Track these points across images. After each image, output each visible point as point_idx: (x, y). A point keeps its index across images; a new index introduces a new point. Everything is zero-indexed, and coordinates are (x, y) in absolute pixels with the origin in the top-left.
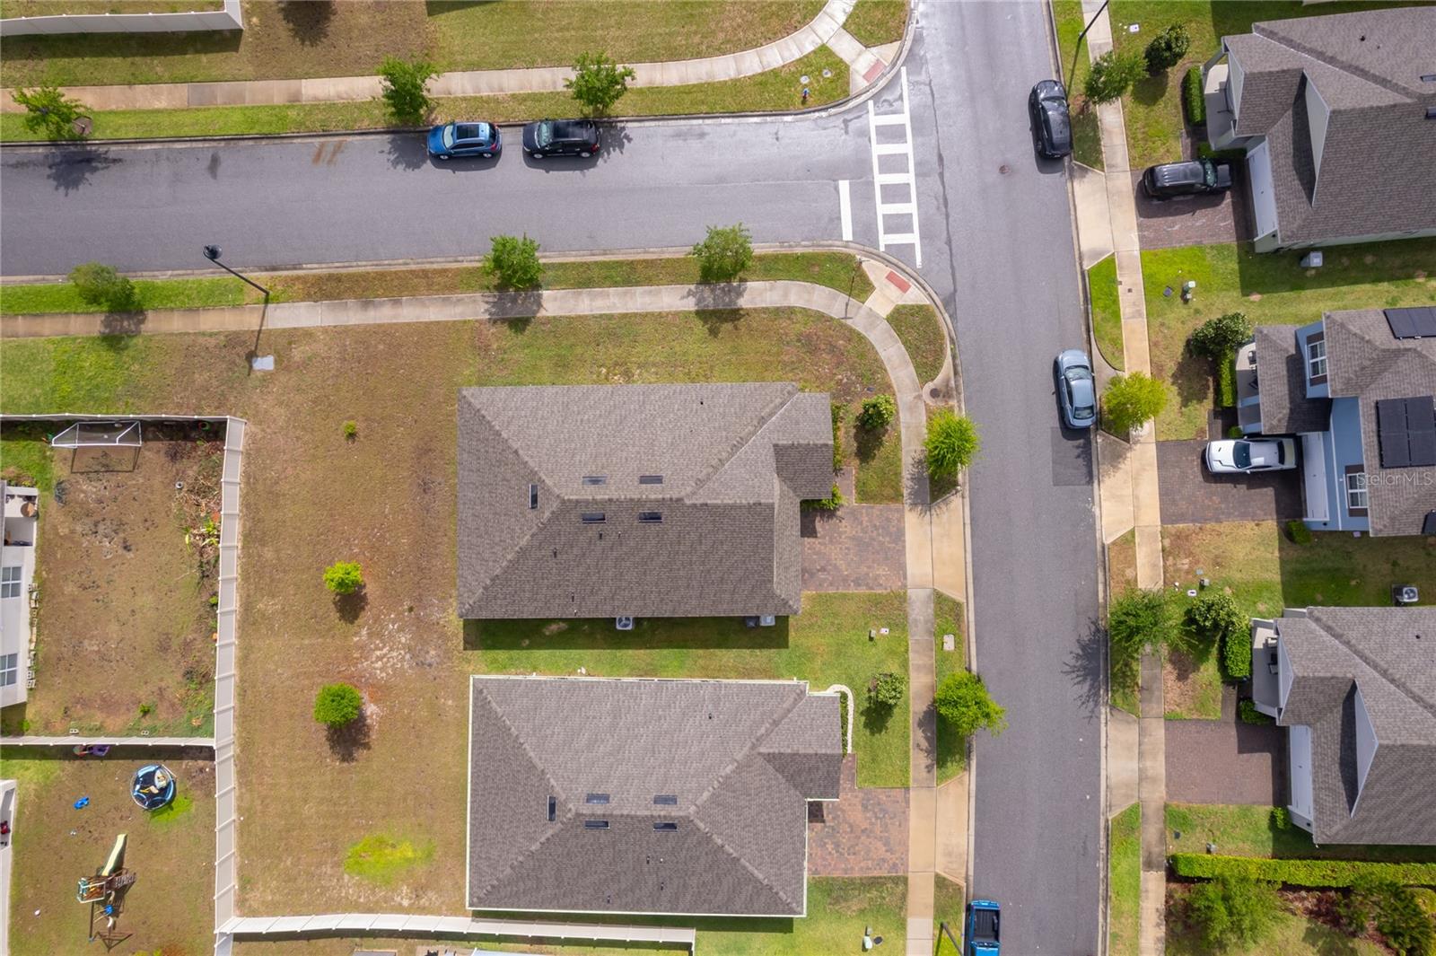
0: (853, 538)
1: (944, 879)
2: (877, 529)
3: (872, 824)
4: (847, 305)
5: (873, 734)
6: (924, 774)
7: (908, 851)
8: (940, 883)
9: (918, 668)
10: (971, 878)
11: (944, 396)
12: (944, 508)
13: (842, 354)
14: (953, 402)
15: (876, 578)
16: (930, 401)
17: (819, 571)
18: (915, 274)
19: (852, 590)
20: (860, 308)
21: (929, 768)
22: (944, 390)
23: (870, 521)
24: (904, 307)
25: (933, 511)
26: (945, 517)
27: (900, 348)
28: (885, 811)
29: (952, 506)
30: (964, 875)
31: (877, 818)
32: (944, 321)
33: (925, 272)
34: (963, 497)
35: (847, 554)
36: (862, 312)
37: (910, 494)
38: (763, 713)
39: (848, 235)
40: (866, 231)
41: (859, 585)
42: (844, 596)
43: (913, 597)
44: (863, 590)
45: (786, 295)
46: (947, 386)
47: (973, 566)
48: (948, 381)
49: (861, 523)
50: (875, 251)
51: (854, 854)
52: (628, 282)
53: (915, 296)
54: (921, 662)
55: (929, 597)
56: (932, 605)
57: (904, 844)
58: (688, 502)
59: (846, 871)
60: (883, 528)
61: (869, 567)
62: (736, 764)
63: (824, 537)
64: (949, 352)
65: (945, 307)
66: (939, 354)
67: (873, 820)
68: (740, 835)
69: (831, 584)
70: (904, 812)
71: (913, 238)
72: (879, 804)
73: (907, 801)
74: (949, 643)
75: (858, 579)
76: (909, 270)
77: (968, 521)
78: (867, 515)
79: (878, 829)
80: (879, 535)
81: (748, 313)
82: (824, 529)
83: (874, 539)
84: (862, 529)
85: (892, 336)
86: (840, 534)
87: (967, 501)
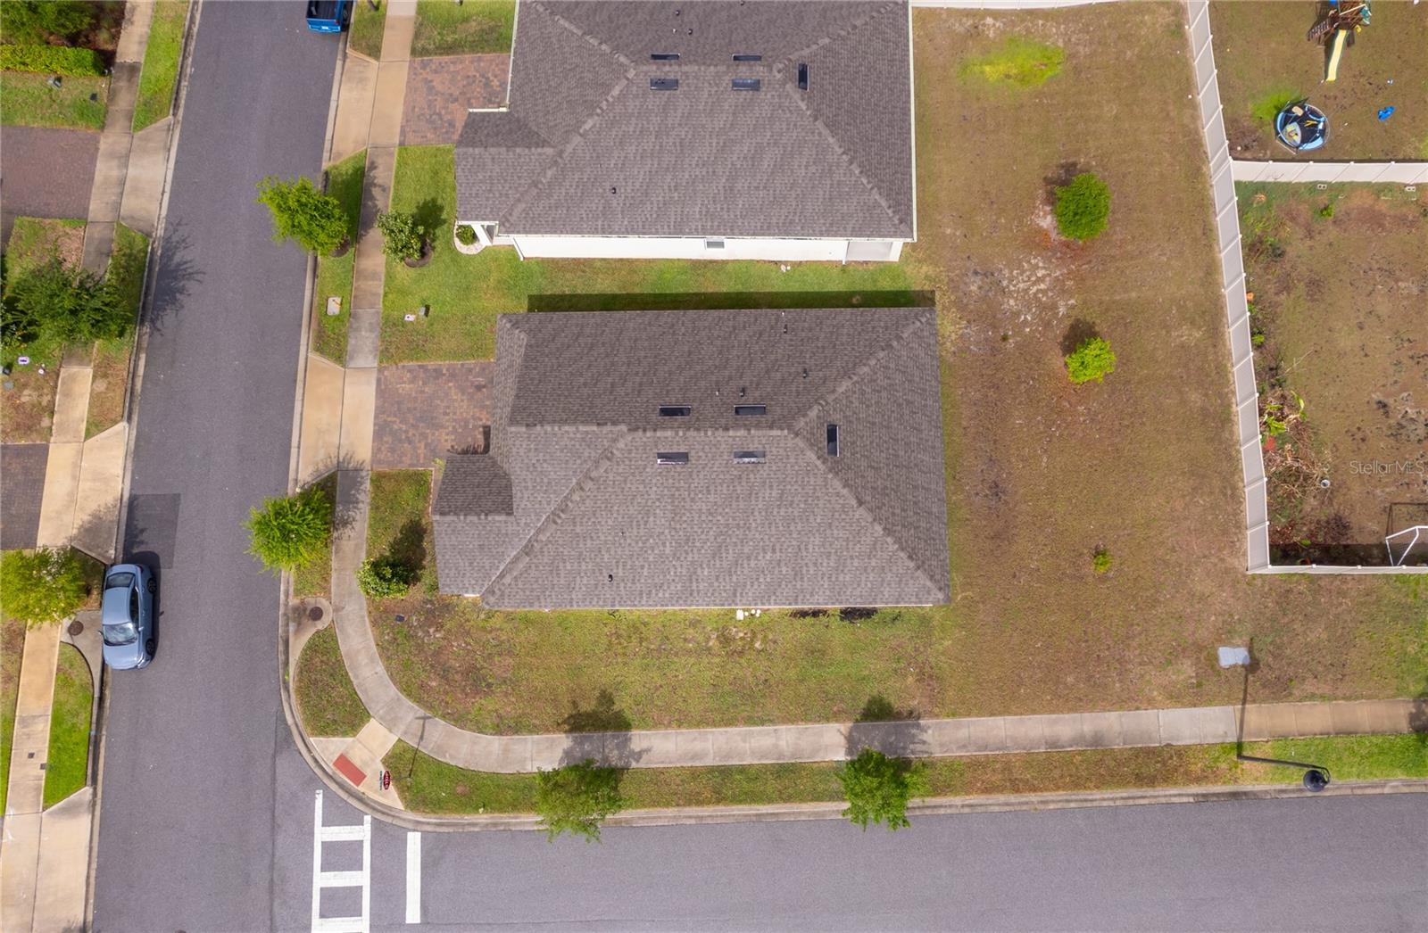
0: (439, 426)
1: (370, 55)
2: (407, 438)
3: (445, 108)
4: (422, 738)
5: (434, 201)
6: (380, 161)
7: (408, 82)
8: (374, 51)
9: (374, 276)
10: (340, 57)
11: (305, 610)
12: (321, 467)
13: (432, 666)
14: (294, 601)
15: (412, 381)
16: (323, 603)
17: (484, 387)
18: (326, 781)
19: (444, 364)
20: (405, 733)
21: (373, 166)
22: (305, 621)
23: (415, 448)
24: (345, 734)
25: (335, 462)
26: (322, 454)
27: (356, 677)
28: (430, 122)
29: (310, 470)
30: (348, 60)
31: (439, 114)
32: (293, 713)
33: (312, 782)
34: (296, 481)
35: (448, 407)
36: (402, 728)
37: (361, 484)
38: (549, 196)
39: (414, 841)
40: (388, 839)
41: (435, 370)
42: (455, 355)
43: (371, 357)
44: (431, 364)
45: (506, 751)
46: (299, 624)
47: (294, 397)
48: (297, 632)
49: (427, 445)
50: (379, 816)
51: (468, 77)
52: (725, 772)
53: (328, 748)
54: (370, 283)
55: (352, 358)
56: (349, 348)
57: (411, 88)
58: (624, 428)
59: (480, 59)
60: (400, 441)
61: (422, 392)
62: (581, 131)
63: (475, 427)
64: (292, 669)
65: (290, 734)
66: (306, 666)
67: (443, 112)
68: (582, 59)
69: (470, 370)
70: (407, 121)
71: (323, 834)
72: (435, 129)
73: (403, 133)
74: (334, 307)
75: (437, 378)
76: (333, 787)
77: (294, 451)
78: (418, 456)
79: (439, 104)
80: (406, 432)
81: (558, 726)
82: (474, 438)
83: (413, 425)
84: (426, 438)
85: (365, 692)
86: (454, 431)
87: (292, 475)
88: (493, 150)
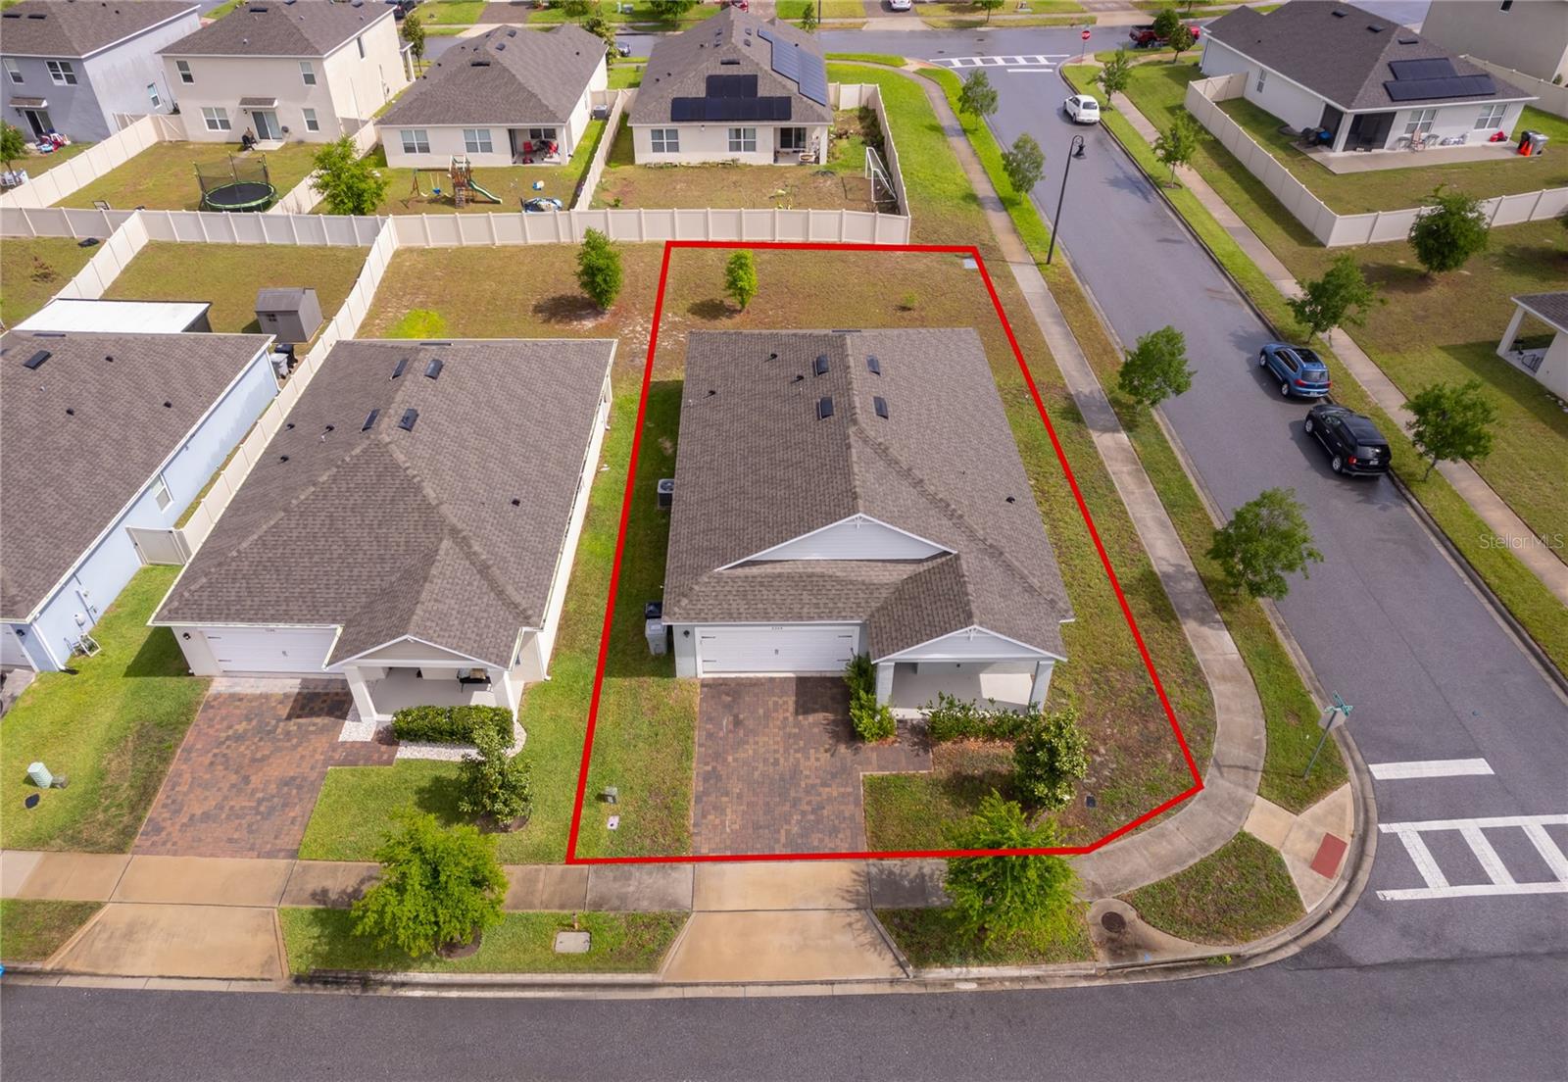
0: (795, 772)
1: (82, 922)
2: (813, 812)
3: (254, 792)
4: (1246, 768)
5: (420, 791)
6: (313, 884)
7: (175, 854)
8: (79, 913)
9: (530, 881)
10: (53, 983)
11: (1111, 940)
12: (866, 938)
13: (1147, 755)
14: (1104, 960)
15: (719, 809)
16: (1094, 911)
17: (736, 716)
18: (1360, 886)
19: (695, 769)
20: (1247, 787)
21: (321, 896)
22: (1128, 939)
23: (830, 799)
24: (1281, 864)
25: (855, 915)
26: (845, 939)
27: (1192, 855)
28: (266, 817)
29: (872, 957)
30: (69, 967)
31: (260, 802)
32: (1274, 944)
33: (1370, 906)
34: (892, 982)
35: (765, 760)
36: (1241, 791)
37: (891, 873)
38: (504, 559)
39: (1382, 771)
40: (1398, 802)
41: (706, 780)
42: (686, 754)
43: (675, 875)
44: (695, 786)
45: (1224, 678)
46: (1138, 947)
47: (738, 999)
48: (1150, 947)
49: (824, 784)
50: (1374, 814)
51: (212, 763)
53: (1315, 892)
54: (540, 886)
55: (674, 904)
56: (656, 910)
57: (194, 848)
58: (852, 430)
59: (188, 750)
60: (818, 821)
61: (740, 796)
62: (434, 503)
63: (797, 725)
64: (1215, 951)
65: (1313, 948)
66: (1205, 930)
67: (260, 795)
68: (323, 509)
69: (710, 736)
70: (252, 849)
71: (1437, 886)
72: (285, 805)
73: (270, 855)
74: (572, 942)
75: (719, 778)
76: (1363, 877)
77: (838, 990)
78: (843, 795)
79: (240, 802)
80: (804, 813)
81: (1179, 630)
82: (815, 724)
83: (794, 805)
84: (813, 786)
85: (1210, 841)
86: (804, 750)
87: (886, 989)
88: (424, 596)
